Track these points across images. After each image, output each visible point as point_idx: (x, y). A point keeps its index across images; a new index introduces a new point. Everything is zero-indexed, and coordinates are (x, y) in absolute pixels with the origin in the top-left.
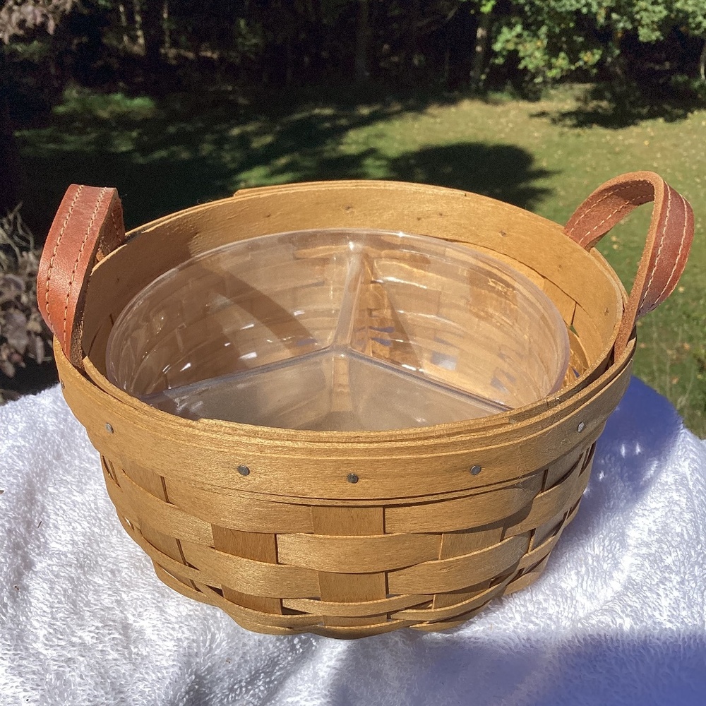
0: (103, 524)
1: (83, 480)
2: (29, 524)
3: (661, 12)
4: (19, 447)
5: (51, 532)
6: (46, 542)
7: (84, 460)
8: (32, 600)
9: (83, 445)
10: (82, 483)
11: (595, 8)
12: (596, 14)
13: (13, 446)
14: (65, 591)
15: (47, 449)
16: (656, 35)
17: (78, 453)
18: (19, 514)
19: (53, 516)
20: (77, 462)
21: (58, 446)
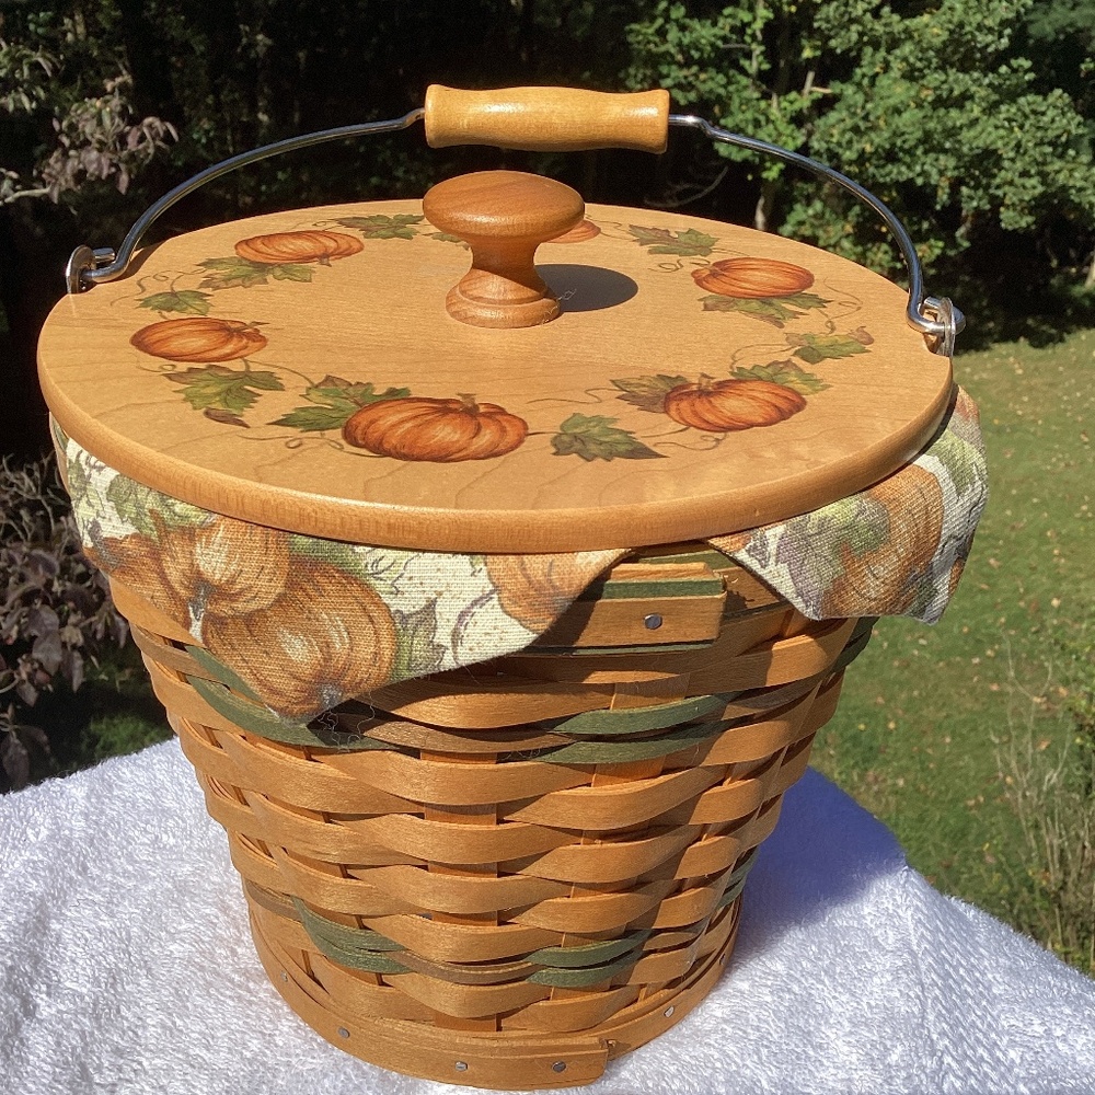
0: (132, 959)
1: (115, 900)
2: (37, 960)
3: (1034, 187)
4: (34, 862)
5: (66, 968)
6: (59, 981)
7: (118, 874)
8: (31, 1057)
9: (119, 853)
10: (113, 903)
11: (934, 179)
12: (936, 187)
13: (29, 861)
14: (74, 1048)
15: (69, 861)
16: (1026, 221)
17: (111, 864)
18: (25, 948)
19: (71, 947)
20: (108, 877)
21: (85, 857)
